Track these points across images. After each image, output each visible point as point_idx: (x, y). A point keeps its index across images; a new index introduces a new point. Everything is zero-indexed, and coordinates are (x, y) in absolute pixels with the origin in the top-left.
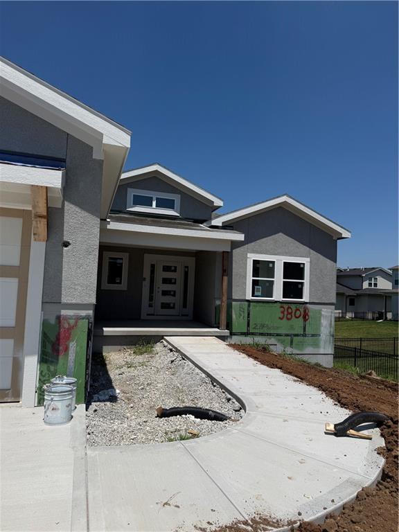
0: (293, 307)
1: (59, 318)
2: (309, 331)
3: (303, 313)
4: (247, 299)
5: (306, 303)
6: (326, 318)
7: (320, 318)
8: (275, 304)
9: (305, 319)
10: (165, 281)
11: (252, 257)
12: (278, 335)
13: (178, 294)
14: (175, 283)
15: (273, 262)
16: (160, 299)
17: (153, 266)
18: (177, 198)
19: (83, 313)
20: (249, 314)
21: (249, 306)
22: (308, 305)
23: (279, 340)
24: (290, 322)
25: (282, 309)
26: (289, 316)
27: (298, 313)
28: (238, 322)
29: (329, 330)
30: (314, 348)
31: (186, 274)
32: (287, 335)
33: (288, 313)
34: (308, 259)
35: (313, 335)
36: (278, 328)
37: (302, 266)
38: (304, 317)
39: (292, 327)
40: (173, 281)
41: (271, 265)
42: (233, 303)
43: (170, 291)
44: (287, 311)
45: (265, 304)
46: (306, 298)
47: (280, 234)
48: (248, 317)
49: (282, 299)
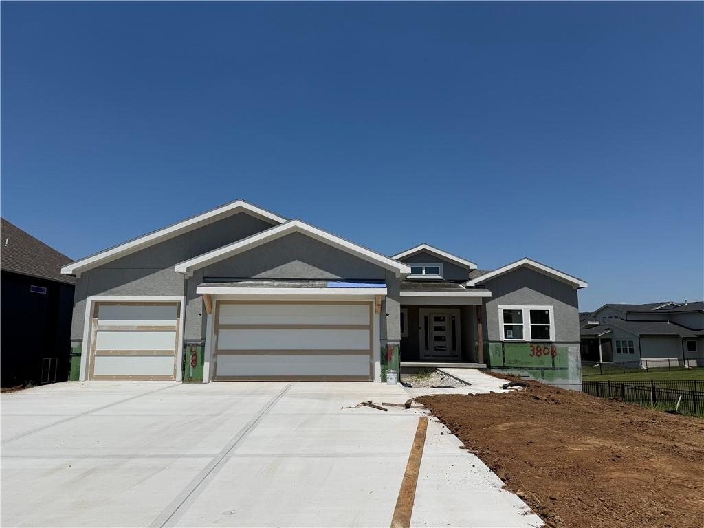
0: (542, 346)
1: (387, 345)
2: (557, 365)
3: (551, 351)
4: (501, 340)
5: (554, 342)
6: (573, 355)
7: (567, 354)
8: (526, 344)
9: (553, 356)
10: (437, 329)
11: (502, 308)
12: (530, 369)
13: (447, 339)
14: (445, 330)
15: (521, 311)
16: (434, 344)
17: (426, 317)
18: (440, 266)
19: (396, 344)
20: (503, 353)
21: (503, 346)
22: (555, 344)
23: (531, 373)
24: (541, 359)
25: (532, 348)
26: (539, 354)
27: (546, 351)
28: (495, 359)
29: (576, 364)
30: (563, 379)
31: (453, 322)
32: (538, 369)
33: (538, 351)
34: (552, 307)
35: (561, 369)
36: (529, 363)
37: (547, 312)
38: (553, 354)
39: (542, 362)
40: (443, 328)
41: (519, 313)
42: (490, 344)
43: (441, 337)
44: (536, 349)
45: (517, 344)
46: (552, 338)
47: (525, 288)
48: (503, 354)
49: (531, 340)
